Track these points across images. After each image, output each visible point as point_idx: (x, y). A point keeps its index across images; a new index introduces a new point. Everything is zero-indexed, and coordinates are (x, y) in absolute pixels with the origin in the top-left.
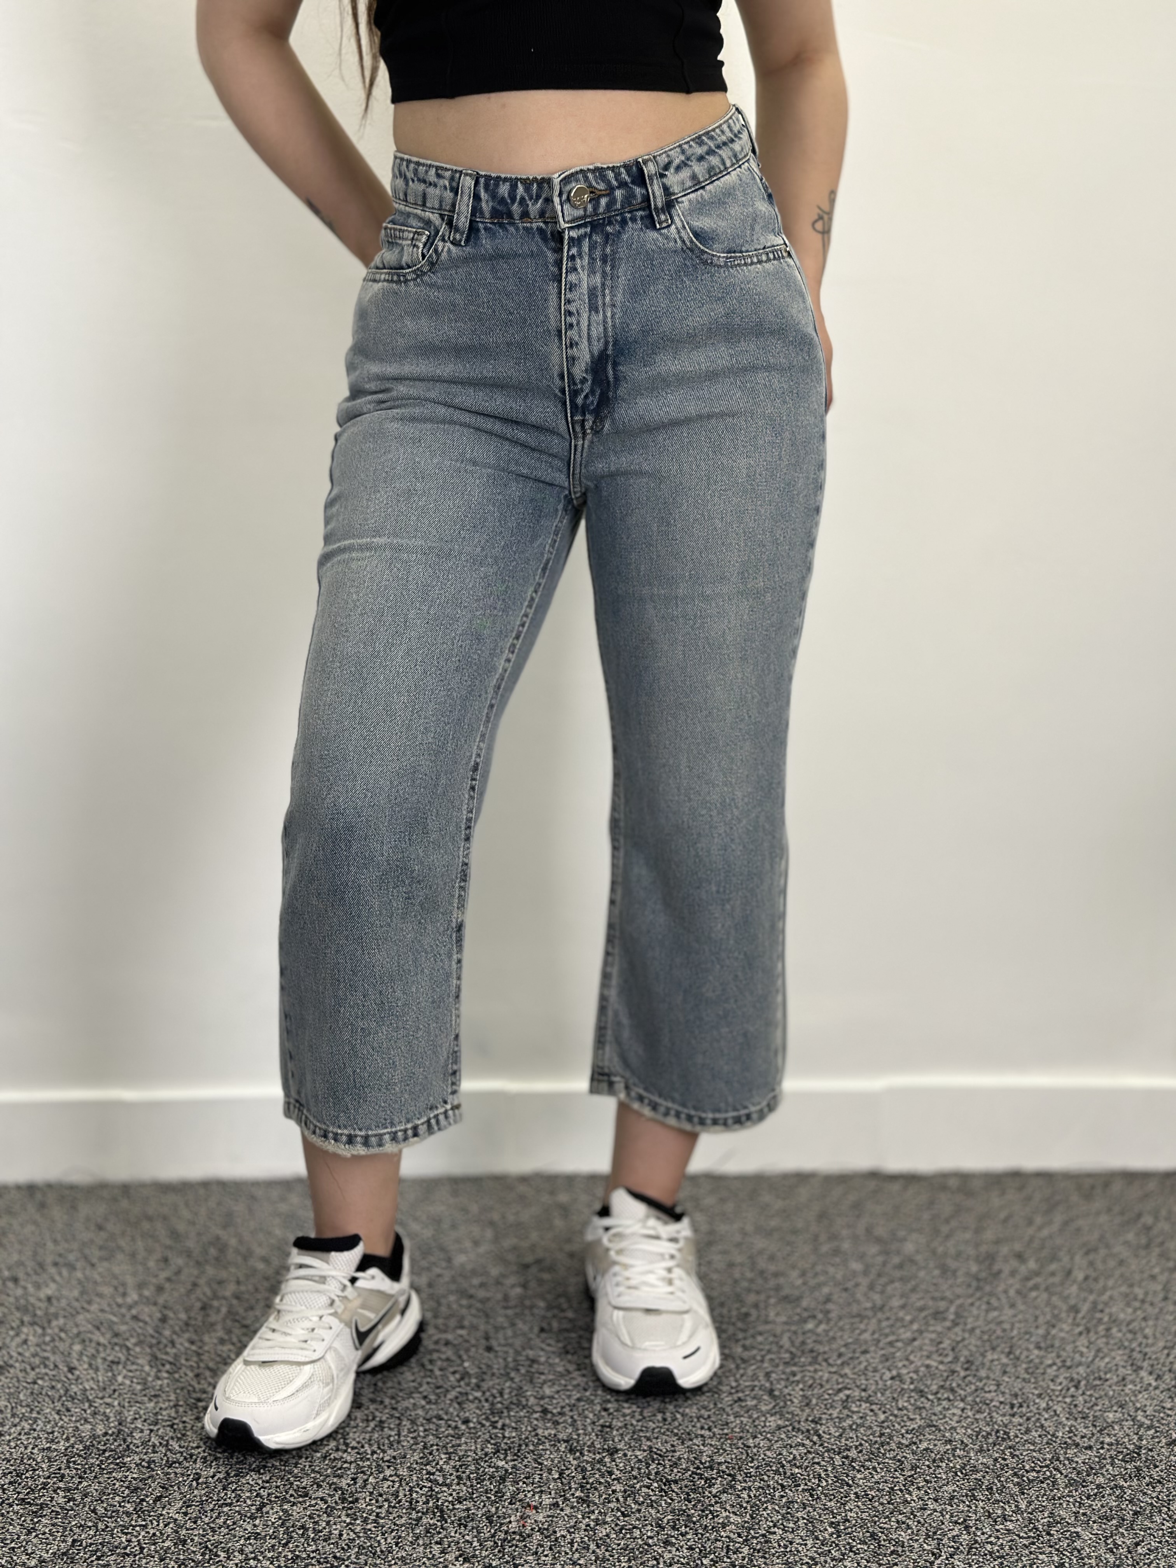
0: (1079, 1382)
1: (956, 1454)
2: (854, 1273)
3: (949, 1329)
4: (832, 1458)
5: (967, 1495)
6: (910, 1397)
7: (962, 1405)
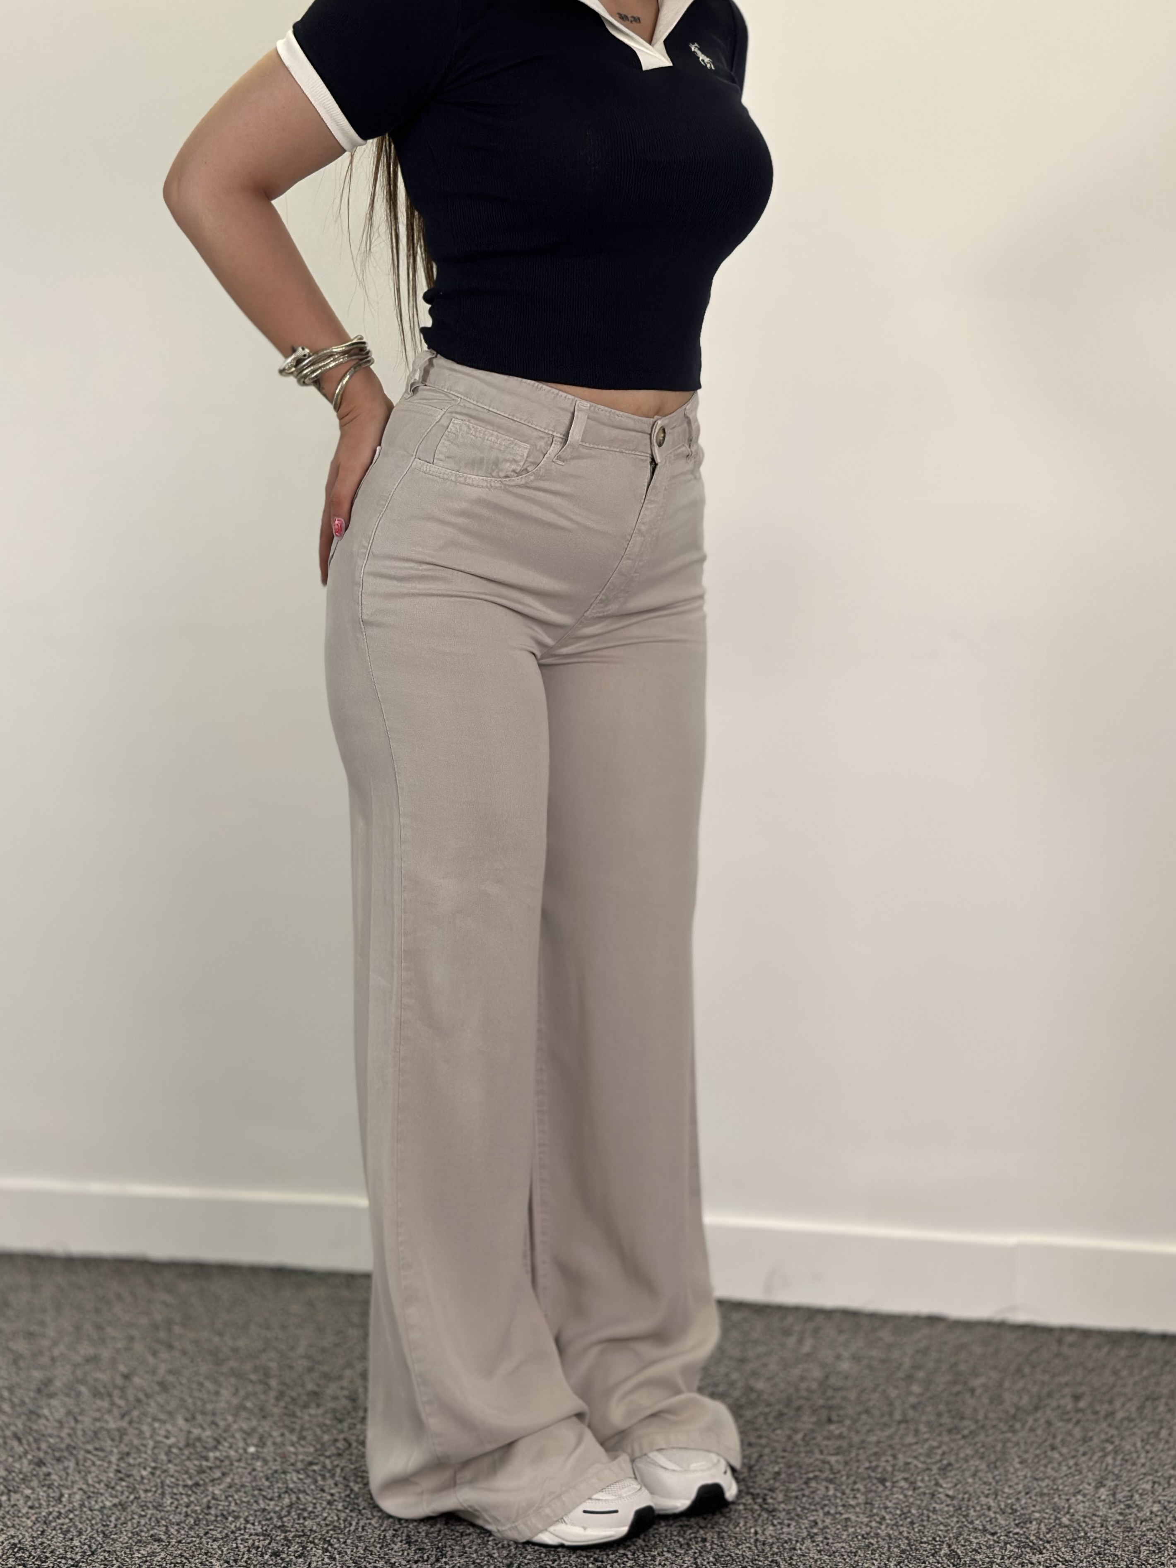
0: (1035, 1488)
1: (870, 1524)
2: (909, 1393)
3: (953, 1440)
4: (759, 1515)
5: (851, 1552)
6: (871, 1482)
7: (910, 1493)
